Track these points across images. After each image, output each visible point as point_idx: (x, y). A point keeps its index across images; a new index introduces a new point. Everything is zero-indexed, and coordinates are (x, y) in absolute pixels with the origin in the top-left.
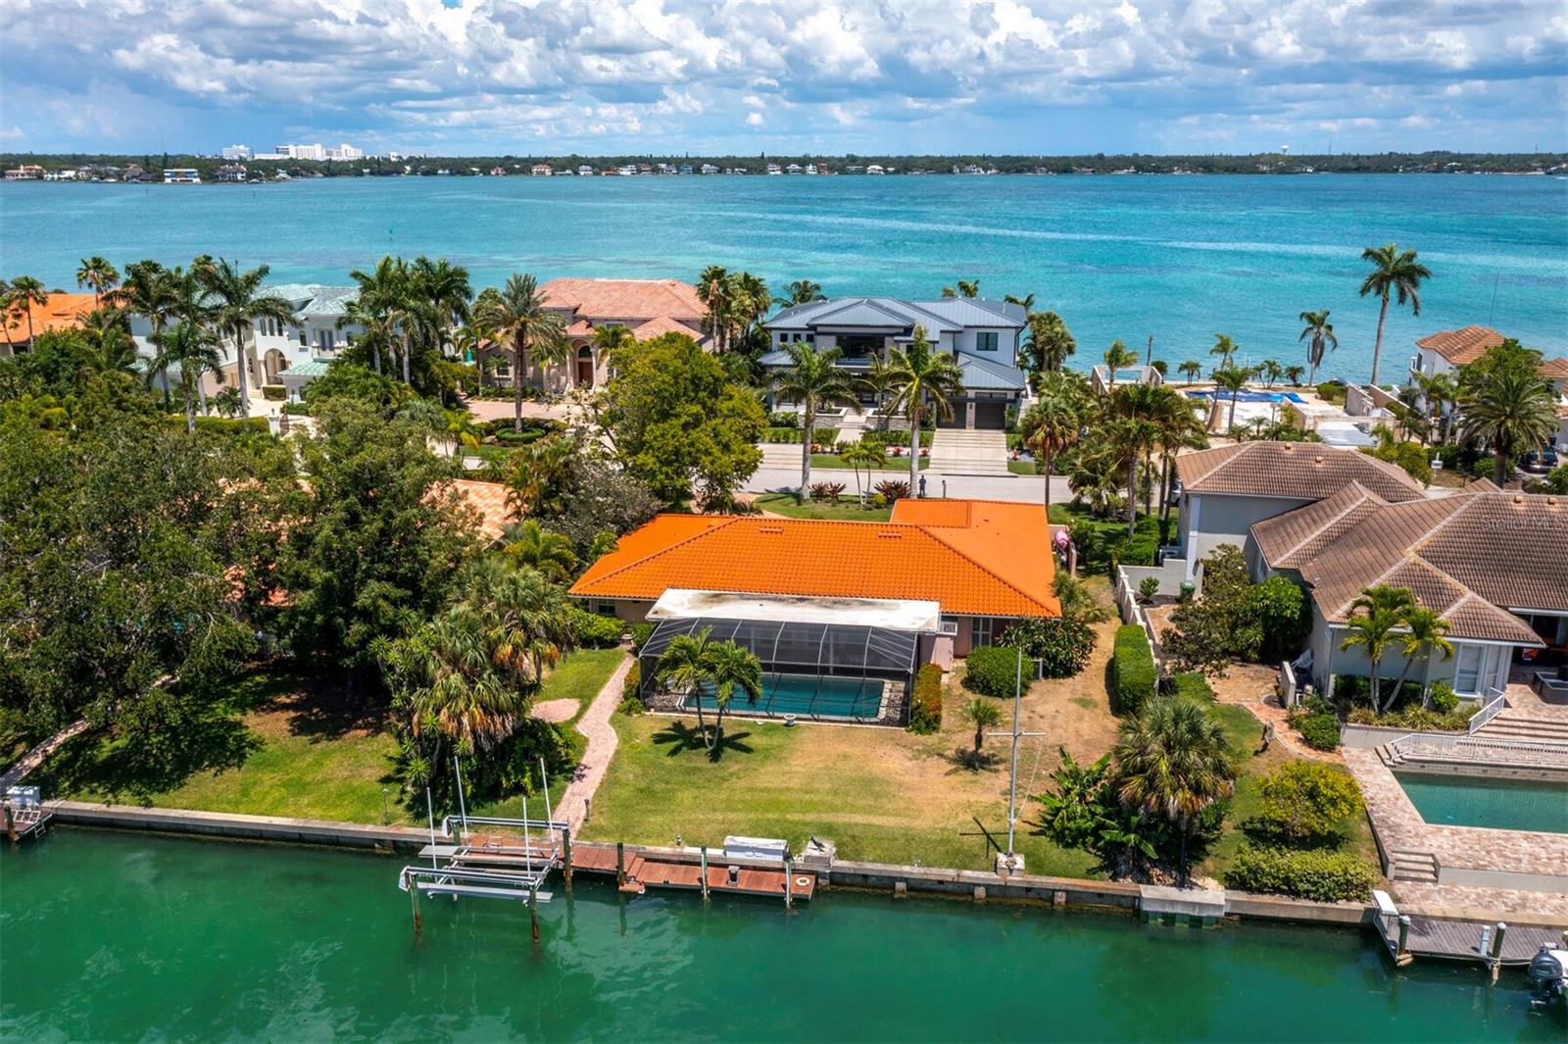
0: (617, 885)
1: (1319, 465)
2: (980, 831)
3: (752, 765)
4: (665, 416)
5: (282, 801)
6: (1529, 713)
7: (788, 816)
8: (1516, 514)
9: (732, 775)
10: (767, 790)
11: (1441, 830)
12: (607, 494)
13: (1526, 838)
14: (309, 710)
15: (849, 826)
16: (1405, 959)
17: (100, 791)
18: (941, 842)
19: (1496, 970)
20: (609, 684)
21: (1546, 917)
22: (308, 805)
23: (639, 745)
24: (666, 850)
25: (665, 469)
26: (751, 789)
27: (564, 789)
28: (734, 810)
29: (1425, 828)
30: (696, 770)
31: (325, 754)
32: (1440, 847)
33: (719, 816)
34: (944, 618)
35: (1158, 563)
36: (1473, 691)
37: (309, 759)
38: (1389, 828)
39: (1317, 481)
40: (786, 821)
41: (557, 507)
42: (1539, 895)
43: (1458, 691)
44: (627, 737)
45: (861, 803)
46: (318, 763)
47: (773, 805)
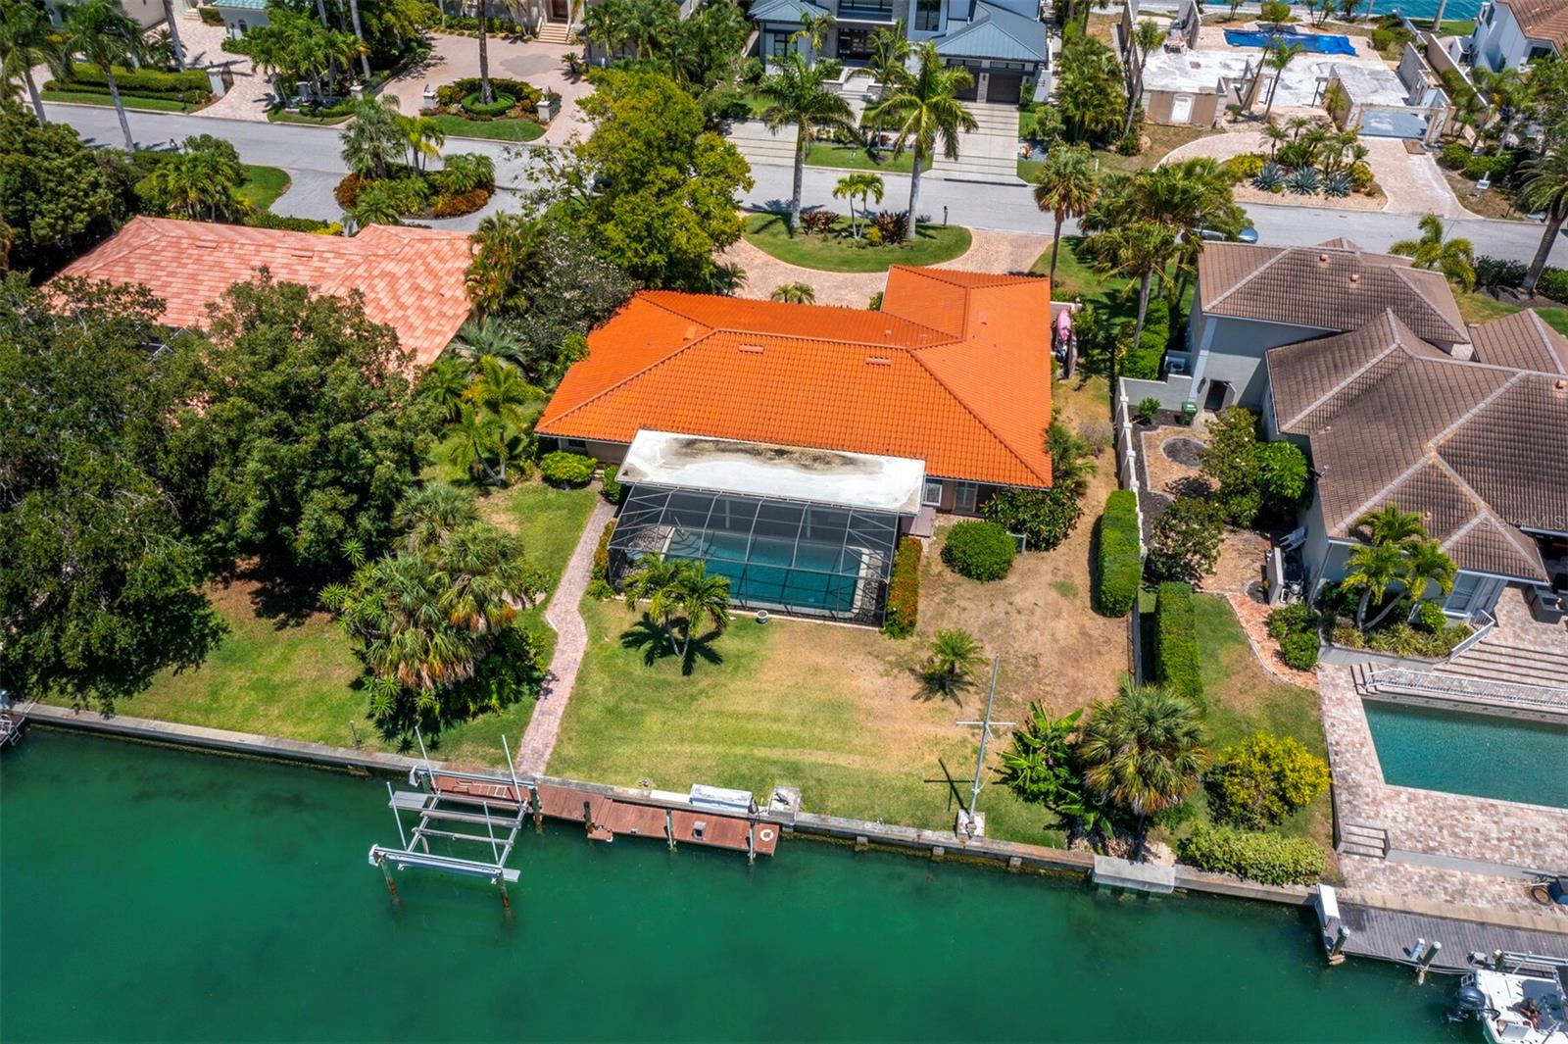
0: (586, 832)
1: (1353, 285)
2: (943, 777)
3: (722, 679)
4: (636, 186)
5: (250, 712)
6: (1516, 636)
7: (756, 752)
8: (1553, 401)
9: (701, 692)
10: (735, 715)
11: (1398, 794)
12: (573, 288)
13: (1481, 808)
14: (272, 580)
15: (815, 766)
16: (1337, 959)
17: (70, 688)
18: (907, 790)
19: (1422, 974)
20: (578, 549)
21: (1481, 911)
22: (279, 717)
23: (609, 646)
24: (633, 792)
25: (634, 245)
26: (719, 714)
27: (532, 707)
28: (701, 741)
29: (1385, 789)
30: (666, 684)
31: (293, 646)
32: (1394, 819)
33: (687, 748)
34: (929, 480)
35: (1162, 375)
36: (1463, 609)
37: (277, 651)
38: (1348, 789)
39: (1348, 306)
40: (753, 757)
41: (522, 302)
42: (1481, 879)
43: (1449, 608)
44: (596, 635)
45: (829, 736)
46: (286, 659)
47: (741, 737)
